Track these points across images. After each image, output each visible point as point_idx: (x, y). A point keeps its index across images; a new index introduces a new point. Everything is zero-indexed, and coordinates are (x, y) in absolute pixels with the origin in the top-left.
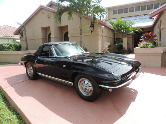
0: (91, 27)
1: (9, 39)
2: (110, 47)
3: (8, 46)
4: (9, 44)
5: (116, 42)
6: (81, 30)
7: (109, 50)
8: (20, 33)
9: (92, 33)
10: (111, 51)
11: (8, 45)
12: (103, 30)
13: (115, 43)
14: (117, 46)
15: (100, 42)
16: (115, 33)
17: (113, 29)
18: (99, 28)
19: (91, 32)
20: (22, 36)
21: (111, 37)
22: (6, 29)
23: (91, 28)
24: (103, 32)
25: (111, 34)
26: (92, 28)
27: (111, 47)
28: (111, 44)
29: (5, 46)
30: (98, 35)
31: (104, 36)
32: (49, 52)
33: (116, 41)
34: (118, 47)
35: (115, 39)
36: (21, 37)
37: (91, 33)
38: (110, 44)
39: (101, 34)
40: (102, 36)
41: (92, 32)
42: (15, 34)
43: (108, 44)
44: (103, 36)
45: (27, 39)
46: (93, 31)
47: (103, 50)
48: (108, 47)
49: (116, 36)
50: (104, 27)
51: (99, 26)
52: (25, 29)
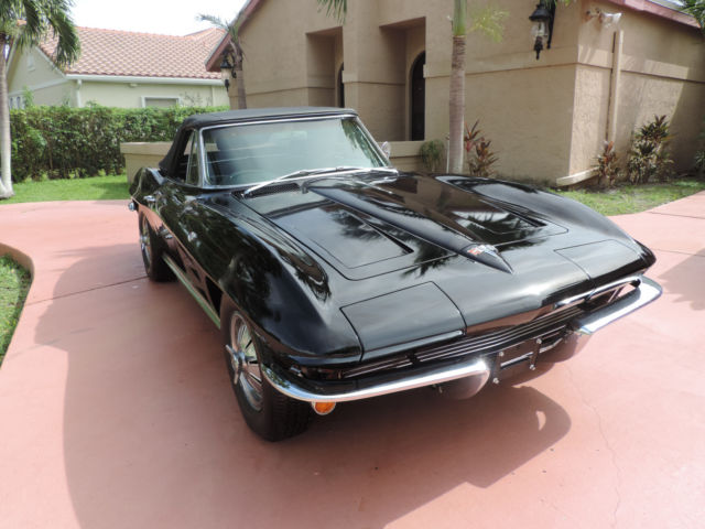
0: (533, 18)
1: (213, 91)
2: (655, 137)
6: (458, 42)
7: (646, 151)
8: (227, 61)
9: (541, 53)
12: (615, 36)
19: (533, 47)
20: (234, 75)
23: (535, 26)
26: (543, 24)
27: (663, 135)
28: (664, 117)
30: (575, 64)
31: (619, 67)
32: (187, 162)
36: (231, 81)
37: (535, 54)
40: (608, 73)
41: (539, 47)
42: (210, 66)
44: (611, 71)
45: (247, 92)
46: (544, 41)
48: (643, 138)
50: (620, 14)
51: (588, 13)
52: (237, 45)
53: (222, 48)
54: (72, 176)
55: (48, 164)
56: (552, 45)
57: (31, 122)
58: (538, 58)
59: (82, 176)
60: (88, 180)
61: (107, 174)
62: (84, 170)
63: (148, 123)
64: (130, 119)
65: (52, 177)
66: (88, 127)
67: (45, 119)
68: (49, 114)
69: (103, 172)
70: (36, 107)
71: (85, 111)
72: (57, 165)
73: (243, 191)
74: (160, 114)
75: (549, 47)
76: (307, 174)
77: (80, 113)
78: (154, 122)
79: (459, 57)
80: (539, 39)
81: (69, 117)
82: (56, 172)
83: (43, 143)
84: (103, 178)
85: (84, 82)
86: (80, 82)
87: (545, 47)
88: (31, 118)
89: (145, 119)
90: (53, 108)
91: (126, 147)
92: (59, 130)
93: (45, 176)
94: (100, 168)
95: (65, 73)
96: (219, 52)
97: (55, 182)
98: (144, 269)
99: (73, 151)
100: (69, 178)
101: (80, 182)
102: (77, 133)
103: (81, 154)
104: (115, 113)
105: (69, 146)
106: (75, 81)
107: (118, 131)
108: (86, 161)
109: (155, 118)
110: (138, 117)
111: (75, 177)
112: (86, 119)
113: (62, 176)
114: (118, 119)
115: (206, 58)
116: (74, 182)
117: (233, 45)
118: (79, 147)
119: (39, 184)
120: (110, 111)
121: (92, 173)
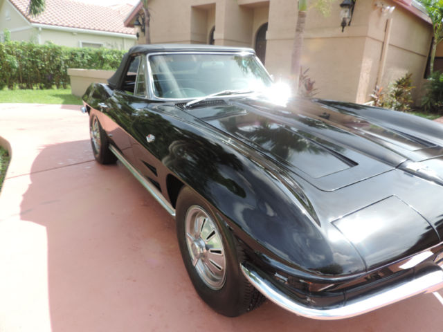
0: (343, 5)
1: (125, 41)
2: (404, 86)
3: (115, 58)
4: (116, 53)
5: (432, 70)
6: (301, 15)
7: (398, 94)
8: (138, 21)
9: (345, 28)
10: (403, 99)
11: (115, 55)
12: (387, 21)
13: (426, 75)
14: (433, 84)
15: (367, 64)
16: (433, 38)
17: (429, 20)
18: (375, 12)
19: (340, 24)
20: (143, 30)
21: (417, 52)
22: (121, 13)
23: (343, 11)
24: (385, 31)
25: (418, 40)
26: (348, 10)
27: (409, 85)
28: (411, 75)
29: (108, 57)
30: (366, 37)
31: (388, 42)
32: (134, 80)
33: (432, 65)
34: (436, 87)
35: (429, 58)
36: (141, 34)
37: (341, 28)
38: (404, 76)
39: (379, 34)
40: (381, 44)
41: (344, 25)
42: (127, 23)
43: (401, 74)
44: (383, 43)
46: (348, 21)
47: (375, 93)
48: (397, 86)
49: (434, 47)
50: (393, 8)
51: (376, 5)
52: (147, 10)
53: (135, 13)
54: (35, 88)
55: (19, 79)
56: (351, 23)
57: (8, 51)
58: (343, 31)
59: (41, 88)
60: (46, 91)
61: (58, 88)
62: (43, 85)
63: (85, 58)
64: (73, 54)
65: (22, 88)
66: (46, 57)
67: (18, 50)
68: (21, 47)
69: (55, 87)
70: (12, 42)
71: (45, 48)
72: (25, 80)
73: (185, 103)
74: (93, 53)
75: (349, 25)
76: (230, 94)
77: (41, 48)
78: (89, 57)
79: (302, 25)
80: (344, 19)
81: (34, 50)
82: (24, 85)
83: (17, 65)
84: (55, 90)
85: (43, 29)
86: (40, 29)
87: (347, 24)
88: (8, 49)
89: (83, 55)
90: (23, 43)
91: (71, 71)
92: (27, 58)
93: (17, 87)
94: (53, 84)
95: (31, 22)
96: (134, 15)
97: (24, 91)
98: (92, 154)
99: (35, 72)
100: (32, 89)
101: (40, 91)
102: (38, 60)
103: (41, 74)
104: (63, 50)
105: (33, 68)
106: (37, 28)
107: (66, 61)
108: (45, 79)
109: (90, 54)
110: (79, 54)
111: (37, 89)
112: (45, 52)
113: (29, 87)
114: (66, 54)
115: (125, 18)
116: (35, 92)
117: (144, 10)
118: (40, 70)
119: (13, 91)
120: (60, 48)
121: (48, 87)
